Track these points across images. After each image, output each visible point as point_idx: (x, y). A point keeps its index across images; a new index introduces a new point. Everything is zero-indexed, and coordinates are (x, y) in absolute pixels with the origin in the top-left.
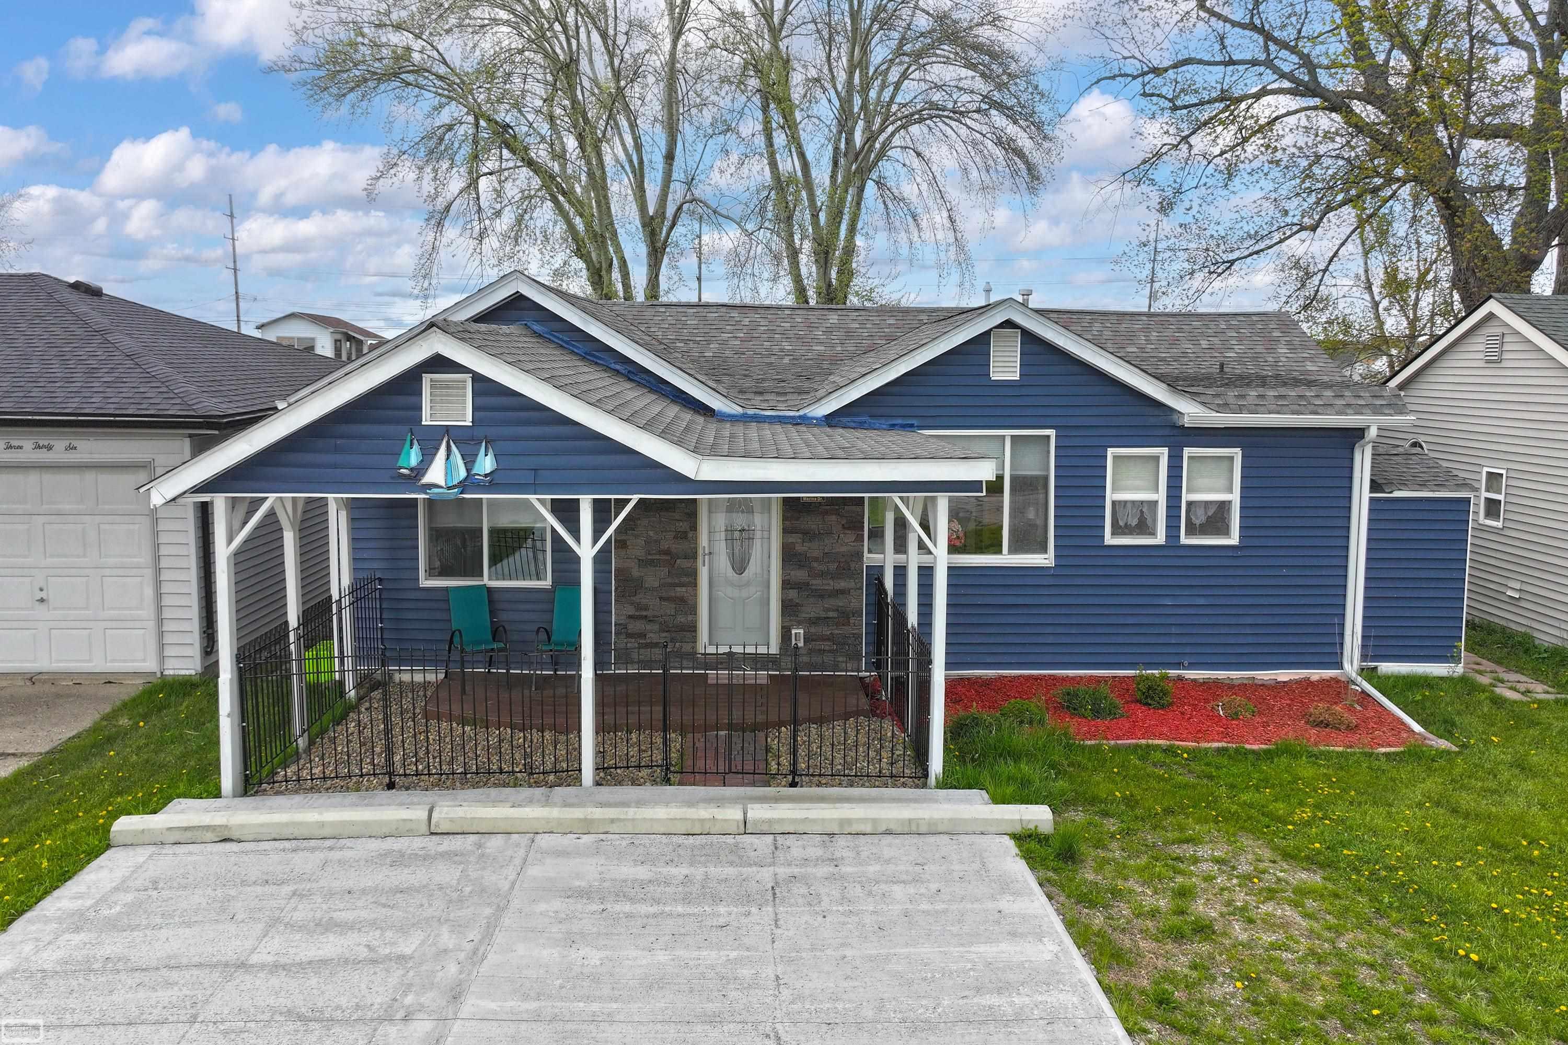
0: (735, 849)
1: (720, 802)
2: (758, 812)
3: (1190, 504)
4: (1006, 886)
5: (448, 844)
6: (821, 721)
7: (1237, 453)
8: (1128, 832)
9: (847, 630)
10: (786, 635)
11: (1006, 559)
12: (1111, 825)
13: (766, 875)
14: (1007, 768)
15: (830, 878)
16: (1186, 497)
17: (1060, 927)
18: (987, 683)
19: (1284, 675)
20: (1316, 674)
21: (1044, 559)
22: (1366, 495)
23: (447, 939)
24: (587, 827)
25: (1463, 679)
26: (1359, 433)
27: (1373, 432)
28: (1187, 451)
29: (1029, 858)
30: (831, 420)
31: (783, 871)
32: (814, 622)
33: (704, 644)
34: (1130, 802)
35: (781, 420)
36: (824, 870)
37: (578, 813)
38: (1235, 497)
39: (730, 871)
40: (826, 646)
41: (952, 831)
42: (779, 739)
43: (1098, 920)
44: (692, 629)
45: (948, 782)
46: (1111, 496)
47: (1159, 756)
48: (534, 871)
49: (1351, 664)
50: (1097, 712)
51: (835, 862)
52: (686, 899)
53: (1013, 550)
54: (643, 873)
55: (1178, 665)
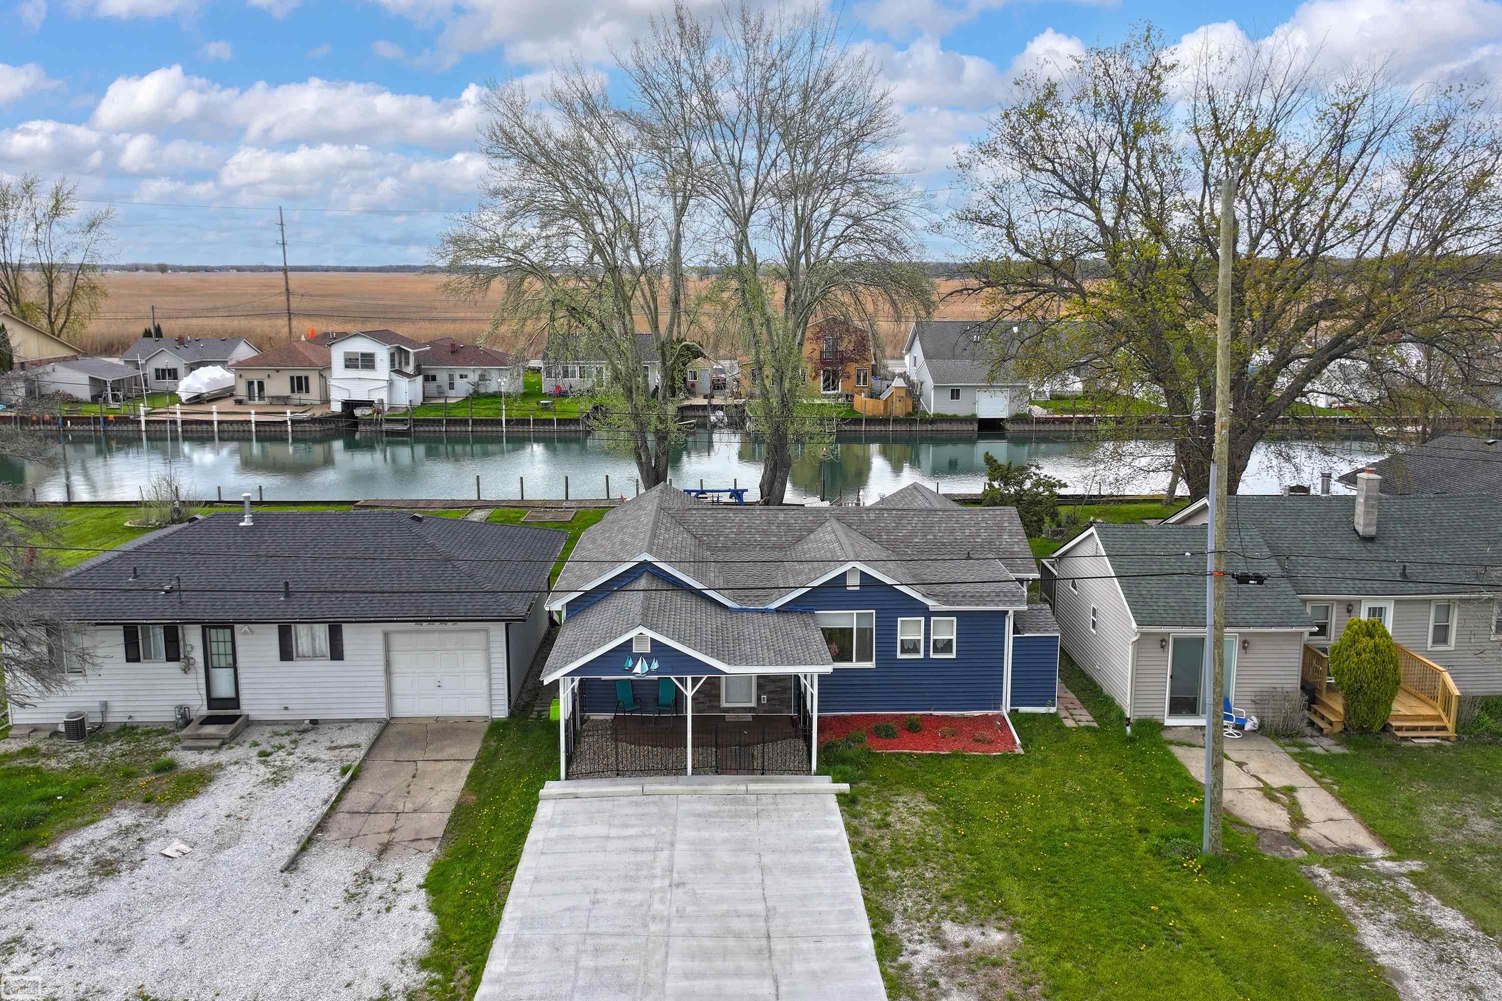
0: (744, 800)
1: (738, 783)
2: (752, 787)
3: (935, 641)
4: (830, 812)
5: (651, 798)
6: (772, 741)
7: (955, 619)
8: (878, 791)
9: (785, 696)
10: (759, 699)
11: (854, 665)
12: (875, 788)
13: (754, 809)
14: (840, 767)
15: (775, 810)
16: (932, 637)
17: (842, 825)
18: (845, 718)
19: (976, 713)
20: (990, 713)
21: (871, 665)
22: (1011, 636)
23: (664, 829)
24: (695, 792)
25: (1055, 714)
26: (1007, 612)
27: (1011, 613)
28: (933, 618)
29: (840, 802)
30: (778, 610)
31: (760, 808)
32: (772, 692)
33: (724, 704)
34: (885, 779)
35: (757, 611)
36: (772, 807)
37: (691, 788)
38: (954, 637)
39: (743, 808)
40: (777, 702)
41: (816, 793)
42: (757, 750)
43: (855, 822)
44: (718, 696)
45: (819, 773)
46: (899, 638)
47: (904, 757)
48: (681, 808)
49: (1006, 709)
50: (887, 735)
51: (776, 804)
52: (731, 817)
53: (858, 660)
54: (716, 808)
55: (929, 709)
